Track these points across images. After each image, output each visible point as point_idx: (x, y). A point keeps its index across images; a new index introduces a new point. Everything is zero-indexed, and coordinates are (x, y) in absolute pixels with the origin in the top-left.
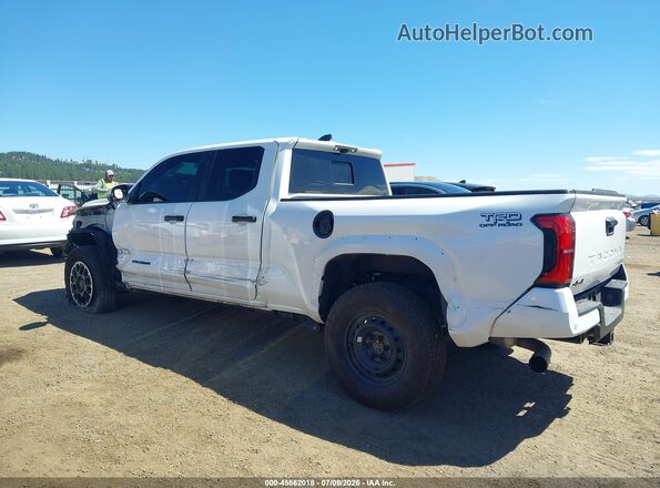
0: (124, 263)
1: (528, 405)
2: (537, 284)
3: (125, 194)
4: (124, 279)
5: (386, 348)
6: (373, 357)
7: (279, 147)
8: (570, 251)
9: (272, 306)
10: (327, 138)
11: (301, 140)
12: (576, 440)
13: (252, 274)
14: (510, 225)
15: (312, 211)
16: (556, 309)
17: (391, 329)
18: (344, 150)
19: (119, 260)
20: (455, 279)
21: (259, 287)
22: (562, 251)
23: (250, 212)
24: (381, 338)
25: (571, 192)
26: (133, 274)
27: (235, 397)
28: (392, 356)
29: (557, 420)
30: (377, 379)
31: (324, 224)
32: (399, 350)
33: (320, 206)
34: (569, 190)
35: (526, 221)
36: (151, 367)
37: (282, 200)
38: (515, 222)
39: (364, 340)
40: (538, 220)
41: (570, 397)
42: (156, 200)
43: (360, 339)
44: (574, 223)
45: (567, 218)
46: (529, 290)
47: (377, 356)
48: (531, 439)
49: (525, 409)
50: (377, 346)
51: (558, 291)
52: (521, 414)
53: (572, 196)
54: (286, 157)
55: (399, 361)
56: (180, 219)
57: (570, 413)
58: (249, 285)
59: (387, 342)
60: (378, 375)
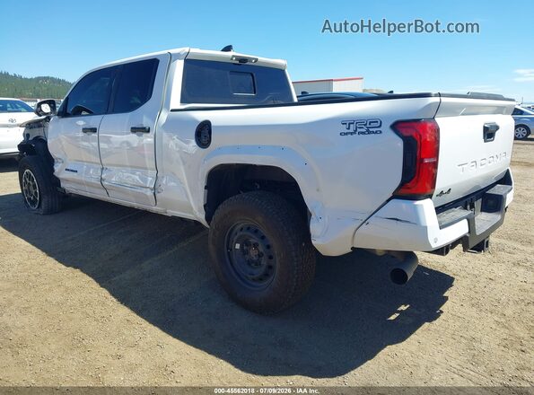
0: (59, 170)
1: (403, 308)
2: (396, 196)
3: (53, 108)
4: (62, 185)
5: (260, 255)
6: (249, 263)
7: (171, 58)
8: (432, 160)
9: (171, 212)
10: (228, 49)
11: (193, 50)
12: (439, 348)
13: (150, 182)
14: (369, 133)
15: (194, 120)
16: (415, 222)
17: (263, 238)
18: (243, 60)
19: (55, 168)
20: (318, 190)
21: (157, 195)
22: (422, 160)
23: (146, 123)
24: (256, 245)
25: (436, 96)
26: (67, 180)
27: (123, 298)
28: (264, 262)
29: (427, 324)
30: (254, 283)
31: (204, 133)
32: (271, 257)
33: (201, 116)
34: (434, 92)
35: (386, 128)
36: (63, 267)
37: (172, 111)
38: (374, 130)
39: (242, 247)
40: (398, 126)
41: (446, 298)
42: (84, 113)
43: (238, 246)
44: (438, 130)
45: (429, 125)
46: (388, 201)
47: (253, 262)
48: (394, 346)
49: (398, 312)
50: (253, 253)
51: (418, 203)
52: (392, 318)
53: (437, 99)
54: (178, 68)
55: (270, 267)
56: (94, 130)
57: (442, 316)
58: (150, 193)
59: (261, 249)
60: (254, 280)
